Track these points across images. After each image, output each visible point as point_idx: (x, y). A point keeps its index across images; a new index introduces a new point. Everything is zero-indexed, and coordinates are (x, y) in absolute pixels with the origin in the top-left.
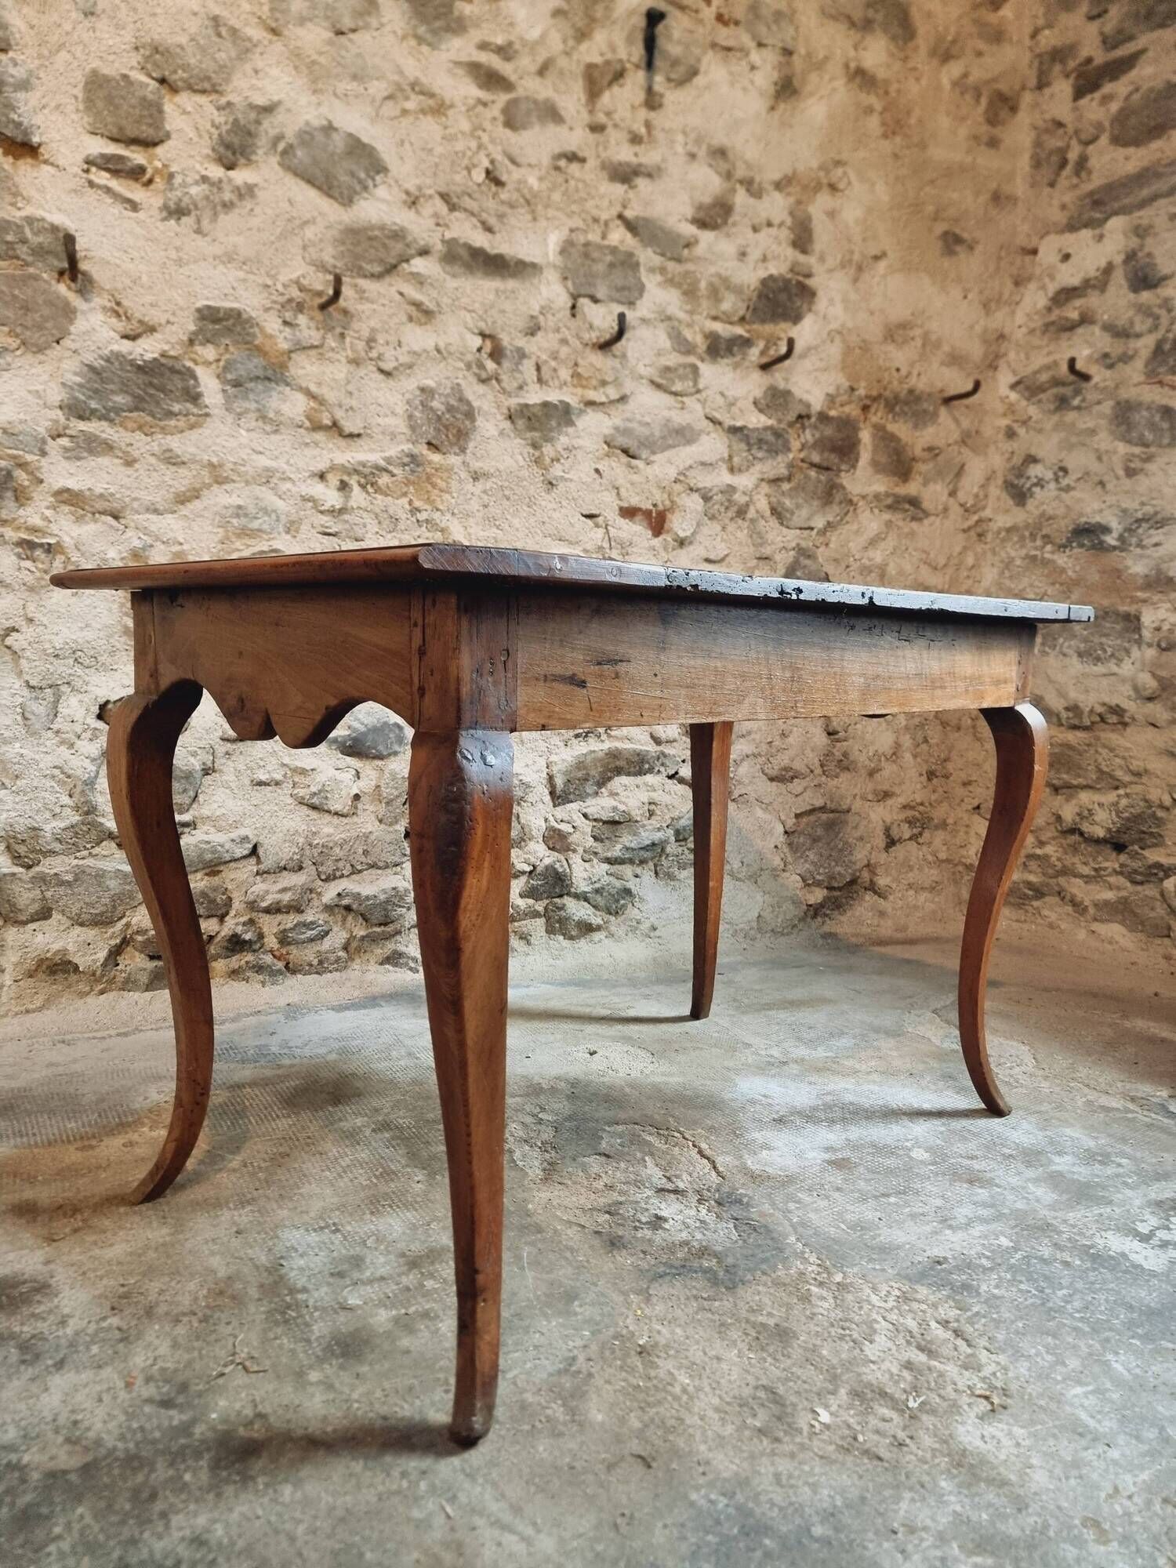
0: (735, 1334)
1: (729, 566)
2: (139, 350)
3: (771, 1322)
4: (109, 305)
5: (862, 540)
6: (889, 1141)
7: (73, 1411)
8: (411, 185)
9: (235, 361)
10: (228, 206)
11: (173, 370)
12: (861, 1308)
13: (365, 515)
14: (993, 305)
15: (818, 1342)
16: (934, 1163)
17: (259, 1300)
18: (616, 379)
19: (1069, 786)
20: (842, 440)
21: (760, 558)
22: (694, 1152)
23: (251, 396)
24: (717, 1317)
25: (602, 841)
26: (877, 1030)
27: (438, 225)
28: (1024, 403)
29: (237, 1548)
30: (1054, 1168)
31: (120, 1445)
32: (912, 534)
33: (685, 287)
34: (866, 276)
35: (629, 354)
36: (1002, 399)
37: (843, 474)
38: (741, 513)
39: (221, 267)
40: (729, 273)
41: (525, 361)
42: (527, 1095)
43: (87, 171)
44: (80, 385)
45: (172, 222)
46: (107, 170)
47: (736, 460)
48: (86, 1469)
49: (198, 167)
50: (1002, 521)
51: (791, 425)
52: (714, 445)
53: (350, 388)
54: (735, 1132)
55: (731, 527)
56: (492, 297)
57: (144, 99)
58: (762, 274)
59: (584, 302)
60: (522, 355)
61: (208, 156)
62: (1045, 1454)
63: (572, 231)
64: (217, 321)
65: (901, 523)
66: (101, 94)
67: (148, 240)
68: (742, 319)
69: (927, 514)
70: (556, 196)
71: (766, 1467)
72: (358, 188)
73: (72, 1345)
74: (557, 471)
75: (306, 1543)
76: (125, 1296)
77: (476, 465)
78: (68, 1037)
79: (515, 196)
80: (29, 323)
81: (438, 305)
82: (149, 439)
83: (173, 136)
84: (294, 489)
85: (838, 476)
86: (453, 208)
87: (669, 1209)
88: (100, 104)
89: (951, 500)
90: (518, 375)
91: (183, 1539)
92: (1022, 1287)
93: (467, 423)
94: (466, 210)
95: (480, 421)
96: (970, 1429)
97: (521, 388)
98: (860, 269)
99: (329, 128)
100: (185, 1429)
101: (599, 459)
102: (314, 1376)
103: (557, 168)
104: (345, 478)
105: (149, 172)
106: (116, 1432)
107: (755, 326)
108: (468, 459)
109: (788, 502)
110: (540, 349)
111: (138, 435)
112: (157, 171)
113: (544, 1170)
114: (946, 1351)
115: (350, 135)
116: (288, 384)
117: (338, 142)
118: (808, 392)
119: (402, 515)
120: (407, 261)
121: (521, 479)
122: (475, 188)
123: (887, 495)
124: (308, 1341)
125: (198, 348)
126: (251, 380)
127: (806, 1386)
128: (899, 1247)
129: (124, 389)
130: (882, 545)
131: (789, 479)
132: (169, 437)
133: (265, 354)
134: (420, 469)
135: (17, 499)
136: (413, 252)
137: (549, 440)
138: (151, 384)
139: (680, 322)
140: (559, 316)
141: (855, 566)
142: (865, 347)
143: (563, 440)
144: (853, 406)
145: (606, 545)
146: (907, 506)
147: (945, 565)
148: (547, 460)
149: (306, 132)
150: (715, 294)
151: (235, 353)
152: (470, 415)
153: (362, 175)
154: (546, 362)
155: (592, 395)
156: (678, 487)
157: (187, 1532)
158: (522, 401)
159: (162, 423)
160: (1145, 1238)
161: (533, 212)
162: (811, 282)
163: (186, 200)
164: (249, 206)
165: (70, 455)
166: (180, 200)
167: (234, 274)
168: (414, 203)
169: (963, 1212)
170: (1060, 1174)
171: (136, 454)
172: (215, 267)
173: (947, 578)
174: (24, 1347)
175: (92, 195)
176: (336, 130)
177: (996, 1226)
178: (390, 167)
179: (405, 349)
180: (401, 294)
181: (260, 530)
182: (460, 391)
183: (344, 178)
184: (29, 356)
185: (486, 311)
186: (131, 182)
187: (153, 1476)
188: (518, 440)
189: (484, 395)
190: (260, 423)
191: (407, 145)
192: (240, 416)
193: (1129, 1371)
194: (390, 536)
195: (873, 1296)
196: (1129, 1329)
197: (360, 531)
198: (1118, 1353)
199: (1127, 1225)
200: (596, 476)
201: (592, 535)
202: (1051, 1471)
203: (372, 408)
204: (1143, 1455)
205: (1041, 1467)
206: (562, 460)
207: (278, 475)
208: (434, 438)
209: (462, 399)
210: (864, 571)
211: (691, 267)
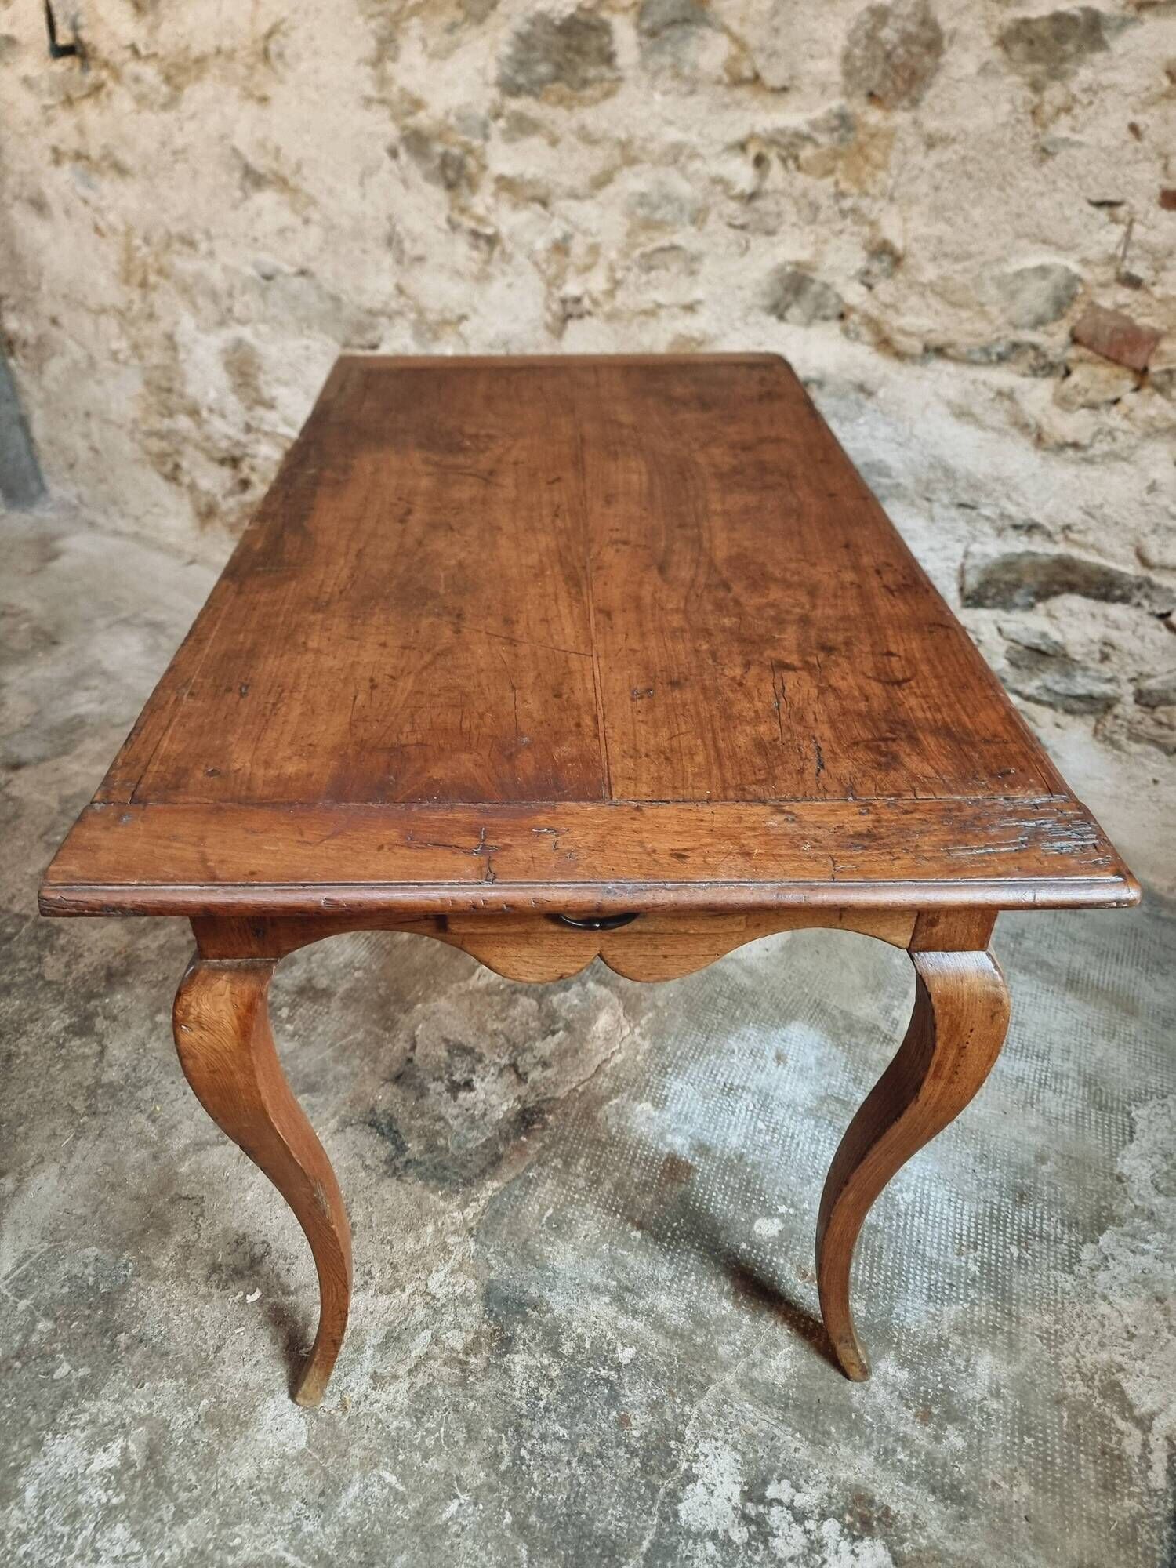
2: (559, 7)
3: (357, 1218)
6: (774, 1191)
11: (588, 26)
13: (782, 200)
16: (756, 1246)
23: (668, 48)
25: (1018, 667)
26: (1092, 1081)
44: (510, 58)
53: (776, 22)
54: (672, 1067)
74: (1062, 129)
77: (932, 125)
82: (569, 113)
84: (704, 169)
87: (489, 1085)
92: (544, 1392)
93: (927, 60)
95: (950, 54)
101: (1146, 104)
104: (764, 150)
108: (920, 116)
111: (561, 111)
114: (393, 1355)
116: (709, 24)
119: (825, 202)
121: (996, 145)
126: (668, 26)
127: (284, 1273)
129: (546, 56)
132: (586, 111)
134: (851, 136)
135: (470, 186)
137: (1059, 75)
138: (568, 47)
143: (1084, 75)
145: (1120, 253)
148: (1048, 109)
152: (934, 44)
158: (1023, 13)
159: (580, 94)
169: (664, 1302)
171: (557, 132)
177: (654, 1338)
181: (663, 222)
184: (474, 28)
188: (1016, 79)
190: (675, 84)
192: (655, 74)
193: (451, 1519)
194: (807, 229)
195: (442, 1274)
196: (529, 1508)
197: (771, 222)
198: (476, 1504)
199: (771, 1471)
200: (1129, 136)
201: (1102, 236)
202: (258, 1478)
203: (804, 47)
204: (318, 1551)
205: (260, 1470)
206: (1077, 110)
207: (687, 151)
208: (879, 86)
209: (927, 21)
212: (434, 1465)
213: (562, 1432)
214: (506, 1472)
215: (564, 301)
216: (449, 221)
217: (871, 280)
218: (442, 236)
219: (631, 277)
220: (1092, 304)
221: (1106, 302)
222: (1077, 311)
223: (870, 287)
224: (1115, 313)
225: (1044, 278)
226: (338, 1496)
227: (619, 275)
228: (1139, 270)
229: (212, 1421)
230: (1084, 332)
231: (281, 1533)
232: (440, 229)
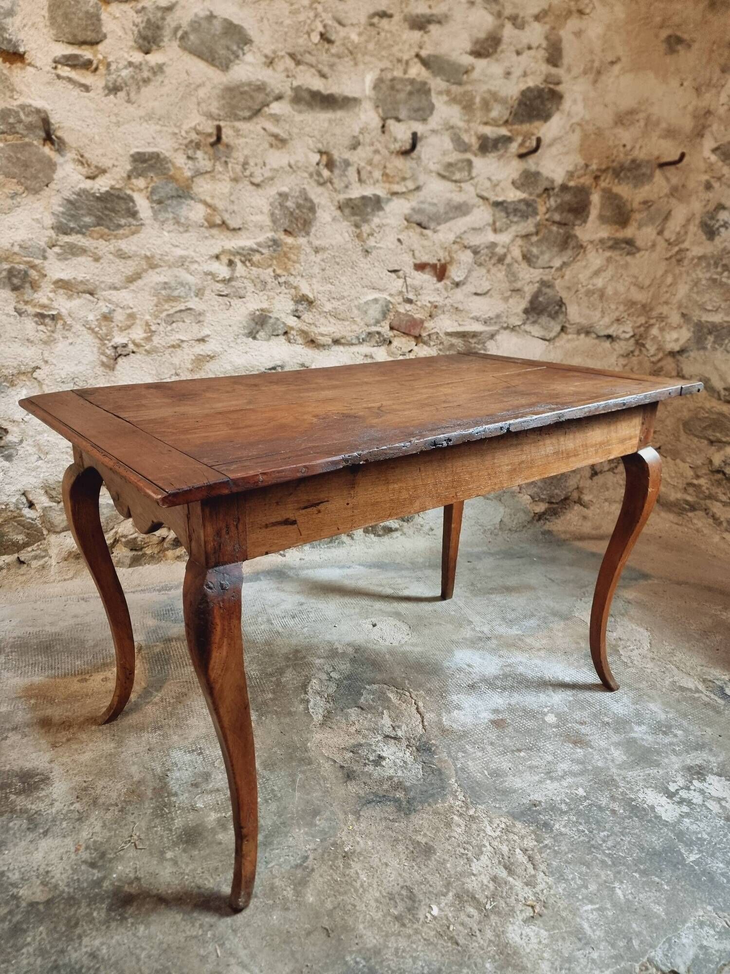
0: (400, 848)
1: (491, 296)
2: (97, 186)
3: (424, 841)
4: (76, 157)
5: (588, 273)
6: (535, 707)
7: (47, 865)
8: (268, 51)
9: (157, 187)
10: (147, 81)
11: (119, 197)
12: (478, 835)
13: (245, 281)
14: (703, 89)
15: (447, 858)
16: (557, 726)
17: (152, 799)
18: (413, 175)
19: (720, 441)
20: (577, 203)
21: (513, 291)
22: (414, 709)
23: (170, 209)
24: (394, 834)
26: (555, 614)
27: (288, 76)
28: (720, 164)
29: (111, 962)
30: (633, 735)
31: (66, 889)
32: (626, 266)
33: (464, 103)
34: (603, 78)
35: (423, 156)
36: (705, 160)
37: (576, 228)
38: (501, 260)
39: (145, 124)
40: (497, 89)
41: (350, 168)
42: (327, 657)
43: (56, 68)
44: (63, 213)
45: (112, 96)
46: (68, 65)
47: (498, 224)
48: (48, 903)
49: (126, 55)
50: (697, 251)
51: (539, 196)
52: (482, 215)
53: (232, 198)
54: (443, 693)
55: (494, 270)
56: (326, 125)
57: (87, 12)
58: (523, 87)
59: (391, 123)
60: (347, 163)
61: (132, 47)
62: (554, 951)
63: (382, 70)
64: (144, 161)
65: (618, 258)
66: (60, 12)
67: (97, 111)
68: (506, 122)
69: (639, 250)
70: (371, 46)
71: (392, 943)
72: (232, 57)
73: (54, 820)
74: (371, 242)
75: (145, 963)
76: (85, 789)
77: (317, 243)
78: (86, 596)
79: (342, 49)
80: (28, 175)
81: (290, 134)
82: (107, 243)
83: (108, 36)
84: (200, 268)
85: (573, 229)
86: (298, 63)
87: (389, 751)
88: (59, 20)
89: (659, 237)
90: (344, 179)
91: (86, 952)
92: (581, 828)
93: (310, 215)
94: (307, 64)
95: (320, 213)
96: (516, 928)
97: (347, 187)
98: (599, 73)
99: (211, 17)
100: (98, 883)
101: (401, 231)
102: (169, 855)
103: (372, 25)
104: (232, 258)
105: (95, 63)
106: (66, 880)
107: (515, 127)
108: (311, 239)
109: (535, 250)
110: (360, 159)
111: (101, 242)
112: (100, 61)
113: (324, 716)
114: (519, 871)
115: (225, 20)
116: (192, 199)
117: (217, 24)
118: (553, 171)
119: (269, 280)
120: (268, 105)
121: (346, 250)
122: (314, 46)
123: (609, 239)
124: (171, 830)
125: (134, 181)
126: (169, 199)
127: (431, 889)
128: (515, 791)
129: (90, 213)
130: (603, 274)
131: (537, 233)
132: (120, 241)
133: (177, 180)
134: (279, 249)
135: (32, 287)
136: (271, 99)
137: (366, 221)
138: (106, 208)
139: (460, 129)
140: (373, 134)
141: (583, 290)
142: (599, 132)
143: (376, 221)
144: (587, 177)
145: (404, 290)
146: (624, 245)
147: (649, 286)
148: (365, 235)
149: (195, 22)
150: (486, 106)
151: (157, 181)
152: (312, 209)
153: (235, 48)
154: (364, 167)
155: (396, 188)
156: (455, 247)
157: (88, 949)
158: (347, 196)
159: (115, 233)
160: (670, 795)
161: (355, 59)
162: (559, 88)
163: (119, 80)
164: (160, 80)
165: (61, 257)
166: (116, 81)
167: (152, 128)
168: (271, 63)
169: (564, 766)
170: (634, 740)
171: (100, 253)
172: (141, 125)
173: (651, 293)
174: (30, 820)
175: (60, 84)
176: (215, 17)
177: (580, 780)
178: (253, 39)
179: (268, 167)
180: (264, 129)
181: (179, 297)
182: (306, 194)
183: (223, 52)
184: (31, 196)
185: (322, 136)
186: (84, 71)
187: (79, 911)
188: (346, 223)
189: (322, 194)
190: (176, 226)
191: (265, 21)
192: (163, 223)
193: (624, 896)
194: (261, 294)
195: (488, 827)
196: (636, 865)
197: (242, 292)
198: (622, 882)
199: (663, 784)
200: (398, 244)
201: (395, 284)
202: (553, 963)
203: (247, 210)
204: (612, 957)
205: (548, 960)
206: (375, 235)
207: (189, 260)
208: (289, 226)
209: (307, 199)
210: (589, 293)
211: (469, 88)
212: (593, 887)
213: (606, 833)
214: (613, 863)
215: (115, 348)
216: (16, 309)
217: (300, 314)
218: (12, 320)
219: (161, 328)
220: (397, 311)
221: (402, 310)
222: (391, 315)
223: (299, 317)
224: (406, 315)
225: (377, 303)
226: (585, 934)
227: (153, 328)
228: (411, 296)
229: (503, 967)
230: (395, 324)
231: (591, 969)
232: (8, 315)
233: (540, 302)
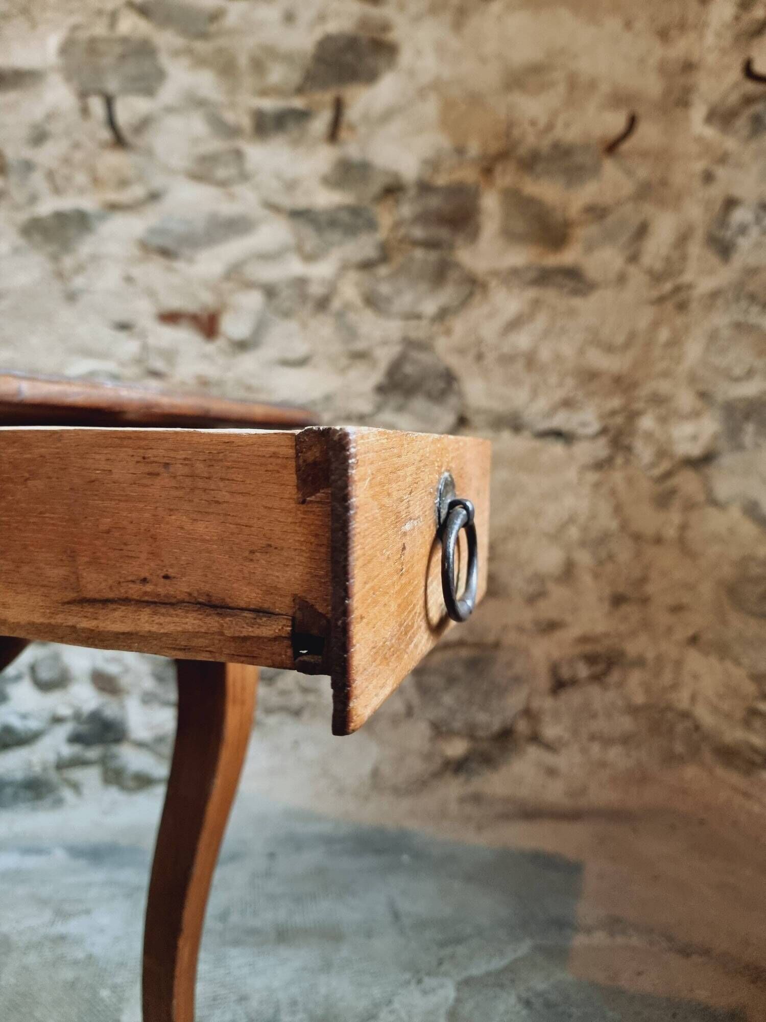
1: (314, 367)
5: (496, 326)
18: (141, 176)
20: (453, 210)
21: (353, 356)
32: (572, 313)
33: (220, 66)
36: (699, 140)
37: (459, 250)
38: (322, 304)
40: (275, 41)
41: (34, 173)
47: (306, 246)
50: (705, 285)
51: (376, 200)
52: (275, 233)
55: (313, 323)
58: (318, 34)
60: (28, 166)
63: (72, 29)
65: (554, 300)
68: (300, 89)
69: (593, 286)
74: (79, 282)
85: (451, 252)
89: (632, 266)
90: (27, 188)
97: (31, 199)
98: (462, 11)
101: (131, 265)
107: (315, 95)
109: (385, 289)
110: (50, 157)
118: (394, 160)
123: (528, 268)
130: (528, 327)
131: (383, 262)
137: (69, 251)
139: (218, 104)
140: (68, 120)
141: (492, 355)
142: (475, 99)
143: (84, 249)
144: (465, 170)
146: (561, 279)
147: (626, 345)
148: (68, 272)
150: (258, 66)
154: (58, 170)
155: (113, 196)
156: (229, 285)
158: (33, 214)
161: (30, 19)
173: (629, 358)
188: (37, 256)
200: (126, 284)
201: (127, 347)
206: (87, 270)
210: (507, 360)
211: (222, 42)
228: (157, 366)
233: (406, 377)
